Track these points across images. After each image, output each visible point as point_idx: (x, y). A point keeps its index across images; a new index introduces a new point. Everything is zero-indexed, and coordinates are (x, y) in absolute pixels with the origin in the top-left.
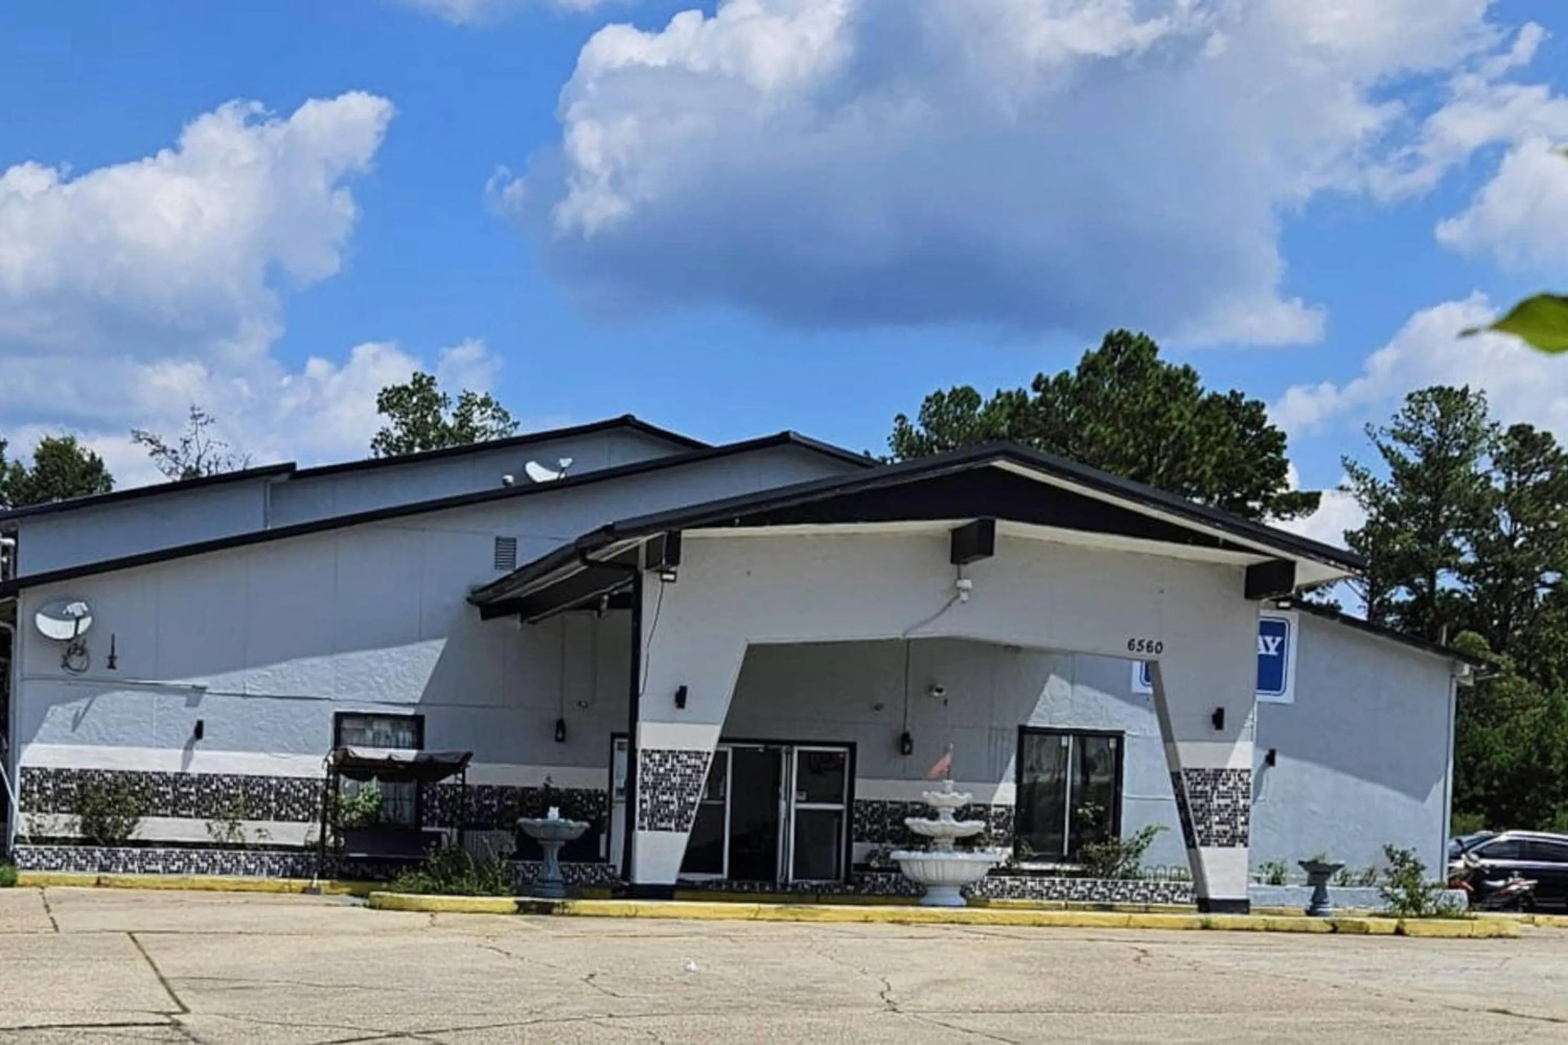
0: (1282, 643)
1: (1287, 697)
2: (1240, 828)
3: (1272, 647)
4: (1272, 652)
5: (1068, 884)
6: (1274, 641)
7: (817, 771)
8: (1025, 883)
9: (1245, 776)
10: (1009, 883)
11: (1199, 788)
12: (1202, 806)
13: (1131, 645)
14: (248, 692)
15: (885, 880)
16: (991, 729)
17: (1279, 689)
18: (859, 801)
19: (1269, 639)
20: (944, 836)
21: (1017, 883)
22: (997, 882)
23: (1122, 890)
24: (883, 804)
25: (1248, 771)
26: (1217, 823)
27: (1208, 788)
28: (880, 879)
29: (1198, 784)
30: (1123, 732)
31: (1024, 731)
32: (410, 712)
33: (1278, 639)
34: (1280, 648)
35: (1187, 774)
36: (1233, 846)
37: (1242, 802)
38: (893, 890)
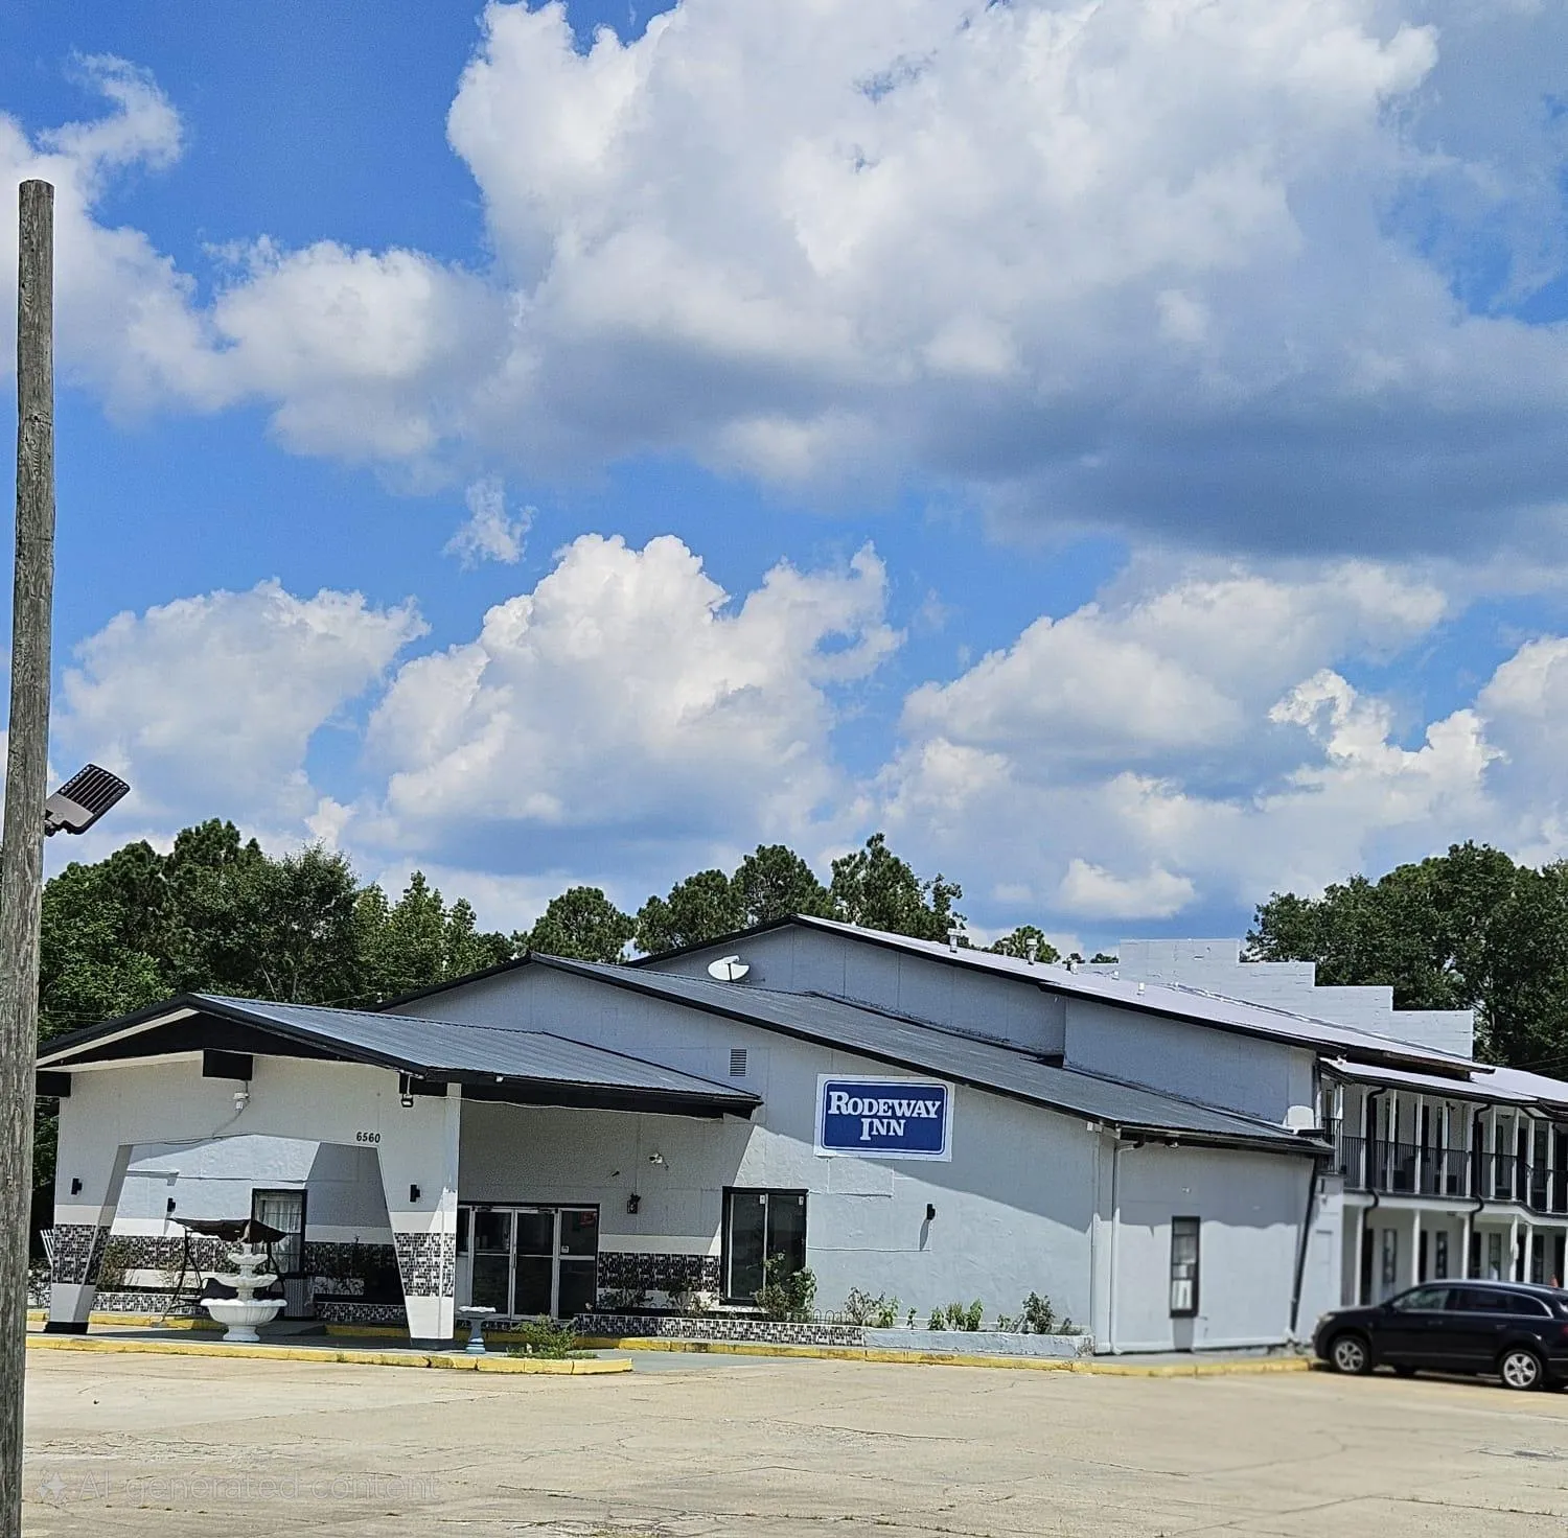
0: (941, 1106)
1: (946, 1155)
2: (433, 1281)
3: (932, 1110)
4: (932, 1115)
6: (934, 1105)
7: (576, 1229)
8: (695, 1324)
9: (436, 1238)
10: (682, 1324)
11: (405, 1249)
12: (406, 1263)
13: (358, 1137)
14: (201, 1176)
15: (588, 1320)
16: (702, 1190)
17: (939, 1149)
18: (601, 1253)
19: (929, 1103)
20: (244, 1287)
21: (689, 1324)
22: (673, 1323)
23: (772, 1332)
25: (438, 1234)
26: (417, 1277)
27: (411, 1249)
28: (585, 1319)
29: (405, 1245)
30: (807, 1190)
31: (728, 1192)
32: (301, 1187)
33: (938, 1103)
34: (940, 1111)
35: (397, 1238)
36: (428, 1295)
37: (434, 1259)
38: (594, 1329)
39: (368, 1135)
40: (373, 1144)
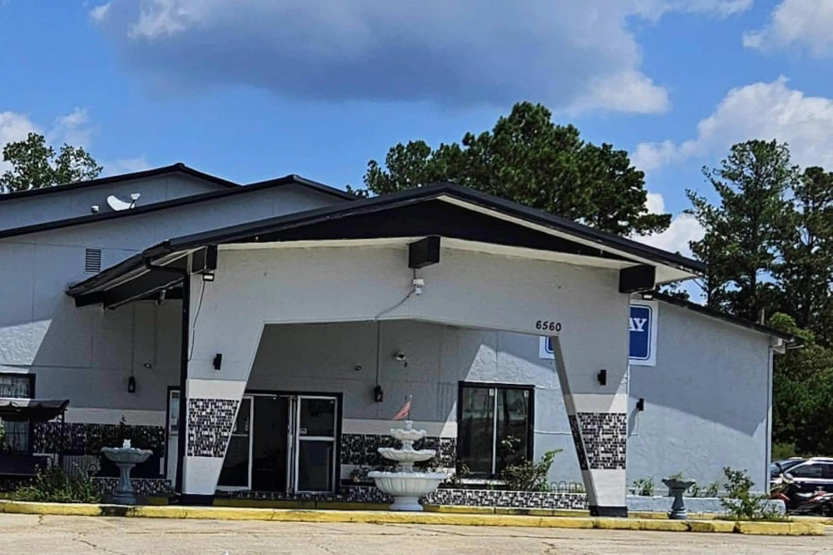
0: (647, 323)
1: (651, 361)
2: (620, 456)
3: (640, 326)
4: (640, 329)
5: (495, 495)
6: (641, 322)
7: (315, 414)
8: (465, 494)
9: (622, 418)
10: (453, 494)
11: (589, 427)
12: (591, 439)
13: (538, 325)
15: (364, 491)
16: (439, 383)
17: (645, 356)
18: (344, 435)
19: (637, 320)
20: (406, 460)
21: (459, 494)
22: (445, 493)
23: (535, 499)
24: (362, 437)
25: (624, 415)
26: (602, 452)
27: (596, 427)
28: (361, 491)
29: (589, 424)
30: (534, 386)
31: (462, 385)
32: (25, 371)
33: (644, 320)
34: (646, 326)
35: (580, 417)
36: (615, 468)
37: (620, 437)
38: (370, 499)
39: (548, 324)
40: (554, 333)
